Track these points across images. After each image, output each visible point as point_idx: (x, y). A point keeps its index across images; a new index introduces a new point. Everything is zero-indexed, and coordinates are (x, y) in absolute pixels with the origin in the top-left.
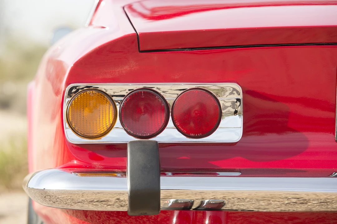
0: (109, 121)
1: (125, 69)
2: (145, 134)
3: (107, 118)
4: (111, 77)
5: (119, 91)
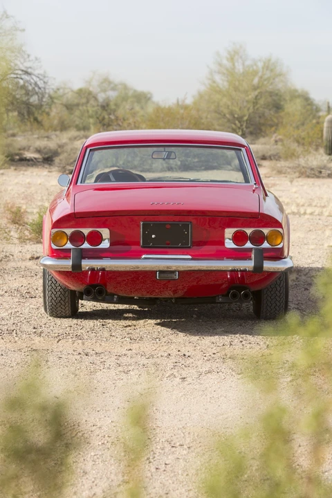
0: (66, 241)
1: (71, 223)
2: (78, 245)
4: (66, 226)
5: (69, 231)
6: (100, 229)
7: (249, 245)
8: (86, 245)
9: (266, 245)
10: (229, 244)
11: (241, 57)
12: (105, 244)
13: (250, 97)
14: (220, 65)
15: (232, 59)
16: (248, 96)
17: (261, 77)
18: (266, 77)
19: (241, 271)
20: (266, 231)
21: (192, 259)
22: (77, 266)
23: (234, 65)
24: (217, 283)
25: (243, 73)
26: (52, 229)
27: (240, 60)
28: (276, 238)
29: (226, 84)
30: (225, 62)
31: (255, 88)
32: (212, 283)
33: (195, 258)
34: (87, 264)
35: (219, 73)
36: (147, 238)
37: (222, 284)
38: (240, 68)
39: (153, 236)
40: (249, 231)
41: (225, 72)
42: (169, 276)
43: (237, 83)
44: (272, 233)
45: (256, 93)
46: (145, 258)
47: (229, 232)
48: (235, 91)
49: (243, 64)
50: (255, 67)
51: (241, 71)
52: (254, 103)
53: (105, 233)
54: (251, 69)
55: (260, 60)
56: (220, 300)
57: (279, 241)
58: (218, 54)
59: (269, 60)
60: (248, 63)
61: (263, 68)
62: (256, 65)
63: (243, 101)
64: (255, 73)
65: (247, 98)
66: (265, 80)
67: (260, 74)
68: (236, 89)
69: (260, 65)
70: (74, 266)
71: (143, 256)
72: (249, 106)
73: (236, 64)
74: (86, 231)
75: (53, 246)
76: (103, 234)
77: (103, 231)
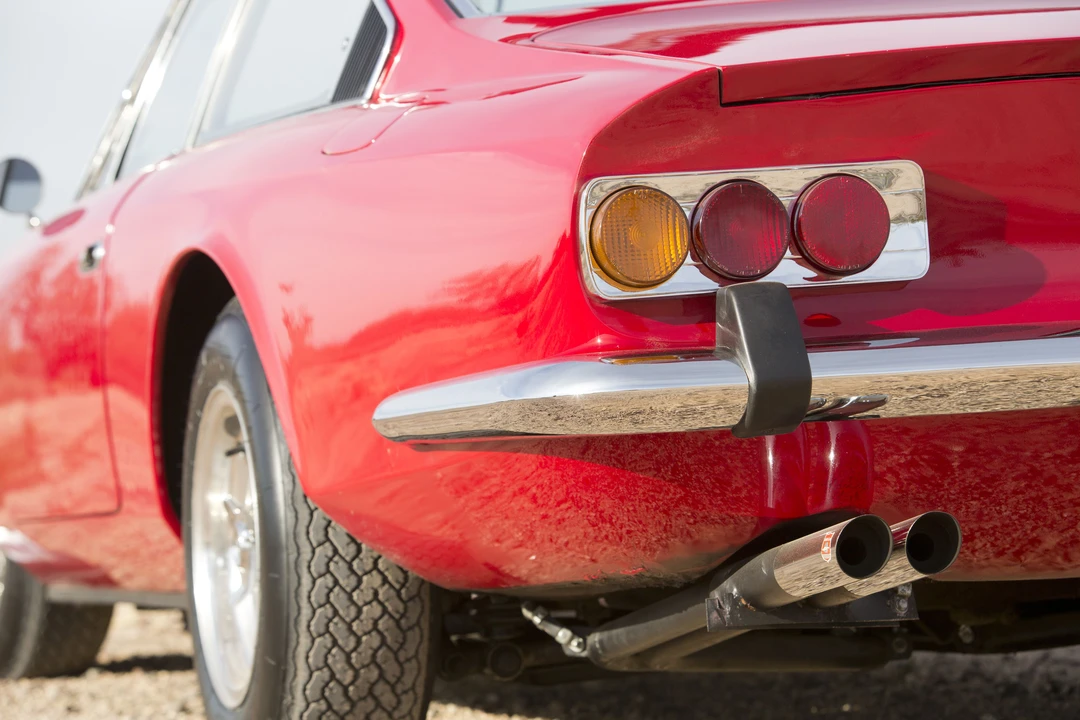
0: (677, 251)
1: (695, 141)
2: (752, 271)
3: (672, 247)
4: (666, 160)
5: (688, 188)
6: (864, 170)
12: (905, 254)
53: (903, 186)
74: (786, 182)
75: (601, 287)
76: (887, 195)
77: (890, 179)
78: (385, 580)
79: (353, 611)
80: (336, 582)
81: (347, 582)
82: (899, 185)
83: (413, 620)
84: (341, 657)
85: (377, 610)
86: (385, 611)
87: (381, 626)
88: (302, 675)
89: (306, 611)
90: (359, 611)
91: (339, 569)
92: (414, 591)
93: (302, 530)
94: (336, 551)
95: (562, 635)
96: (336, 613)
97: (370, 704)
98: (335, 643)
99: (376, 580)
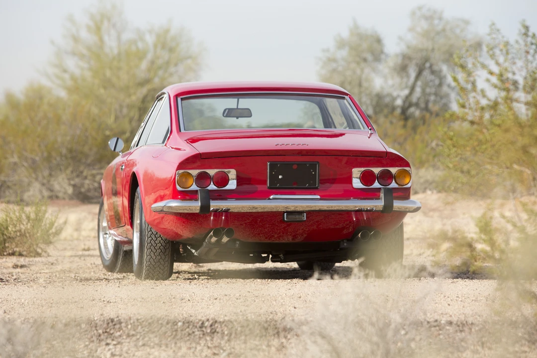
0: (192, 183)
1: (196, 164)
4: (191, 168)
5: (194, 172)
6: (226, 170)
7: (376, 185)
8: (212, 187)
9: (394, 185)
10: (357, 183)
11: (114, 26)
12: (232, 185)
13: (134, 98)
14: (76, 39)
15: (97, 29)
16: (130, 96)
17: (153, 62)
18: (160, 62)
19: (367, 211)
20: (394, 170)
21: (320, 199)
22: (205, 208)
23: (101, 40)
24: (338, 227)
25: (119, 54)
26: (177, 170)
27: (113, 32)
28: (405, 177)
29: (88, 74)
30: (84, 34)
31: (142, 84)
32: (332, 227)
33: (323, 198)
34: (214, 205)
35: (74, 54)
36: (274, 178)
37: (343, 228)
38: (111, 44)
39: (280, 177)
40: (376, 170)
41: (85, 51)
42: (297, 217)
43: (108, 73)
44: (400, 172)
45: (144, 90)
46: (274, 199)
47: (357, 172)
48: (105, 88)
49: (119, 38)
50: (140, 45)
51: (116, 51)
52: (140, 109)
53: (232, 174)
54: (134, 48)
55: (150, 32)
56: (345, 244)
57: (407, 180)
58: (71, 19)
59: (167, 31)
60: (127, 36)
61: (155, 46)
62: (142, 39)
63: (121, 106)
64: (141, 55)
65: (128, 101)
66: (160, 68)
67: (150, 56)
68: (107, 84)
69: (150, 39)
70: (202, 207)
71: (271, 197)
72: (132, 114)
73: (106, 38)
74: (212, 172)
75: (179, 188)
76: (229, 175)
77: (229, 172)
78: (162, 239)
79: (155, 245)
80: (152, 239)
81: (154, 239)
82: (231, 173)
83: (168, 247)
84: (153, 253)
85: (160, 245)
86: (162, 245)
87: (161, 248)
88: (146, 257)
89: (146, 244)
90: (157, 245)
91: (153, 236)
92: (168, 241)
93: (146, 228)
94: (152, 233)
95: (193, 251)
96: (152, 245)
97: (159, 263)
98: (152, 250)
99: (160, 239)
